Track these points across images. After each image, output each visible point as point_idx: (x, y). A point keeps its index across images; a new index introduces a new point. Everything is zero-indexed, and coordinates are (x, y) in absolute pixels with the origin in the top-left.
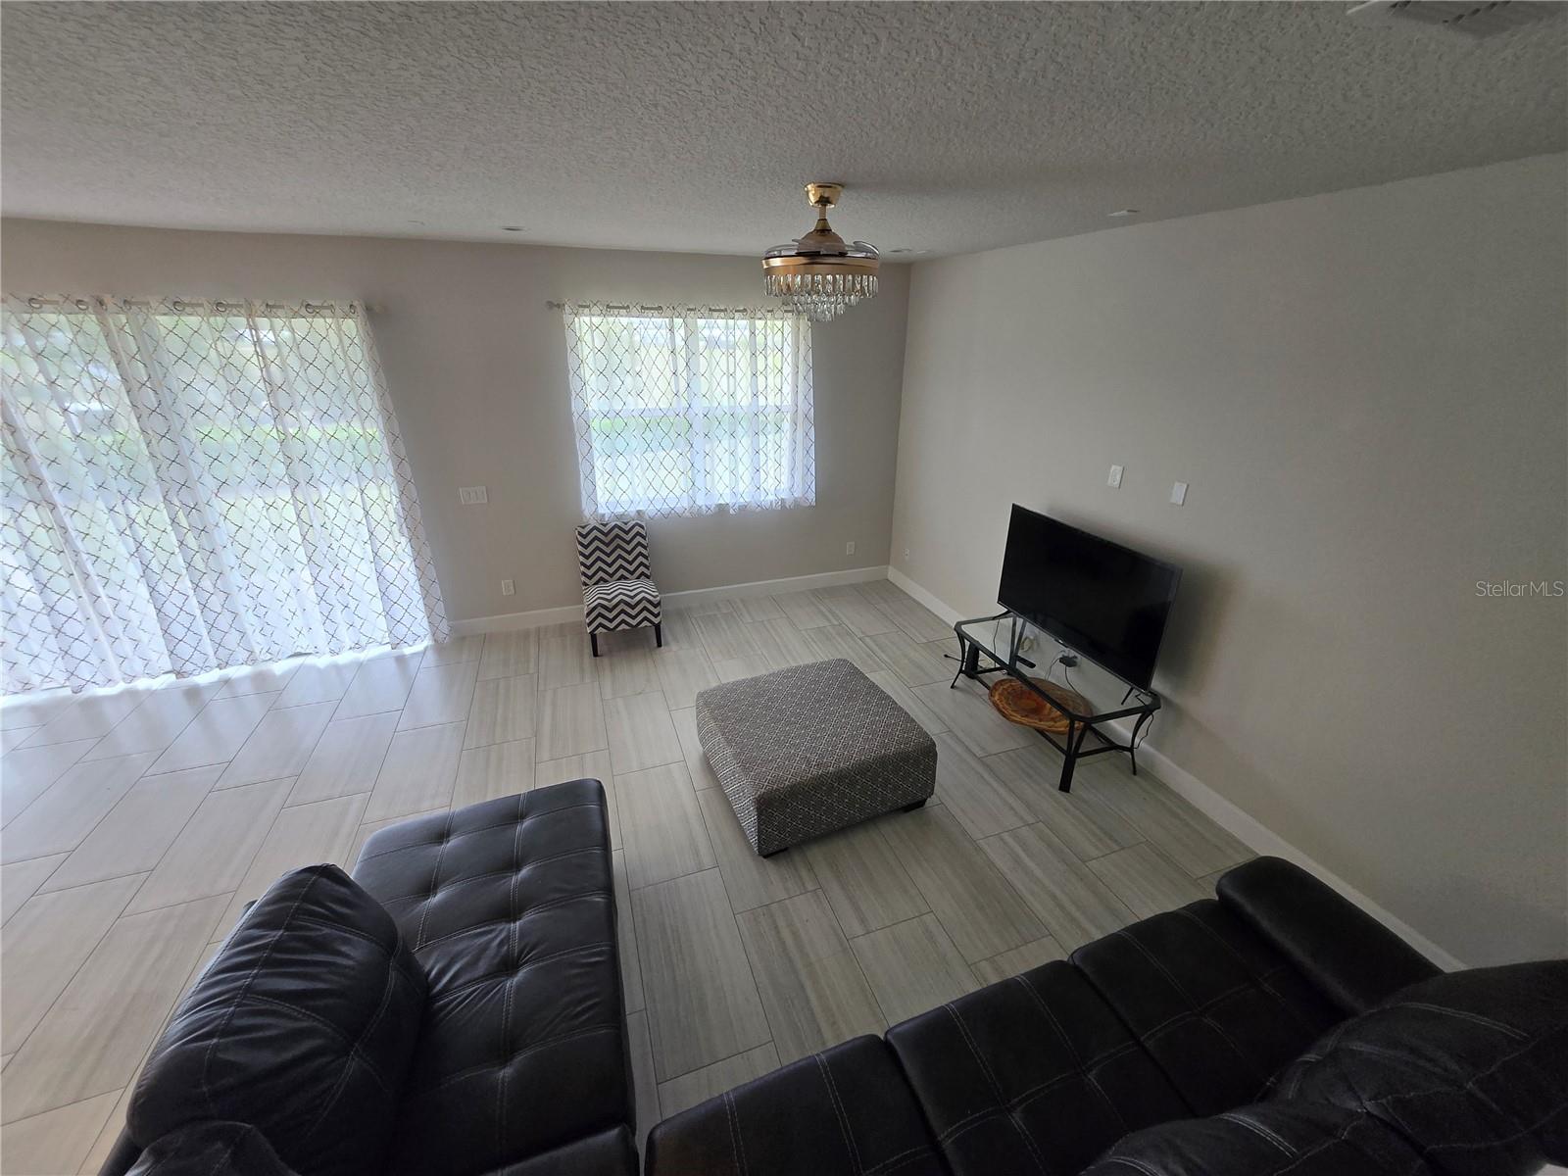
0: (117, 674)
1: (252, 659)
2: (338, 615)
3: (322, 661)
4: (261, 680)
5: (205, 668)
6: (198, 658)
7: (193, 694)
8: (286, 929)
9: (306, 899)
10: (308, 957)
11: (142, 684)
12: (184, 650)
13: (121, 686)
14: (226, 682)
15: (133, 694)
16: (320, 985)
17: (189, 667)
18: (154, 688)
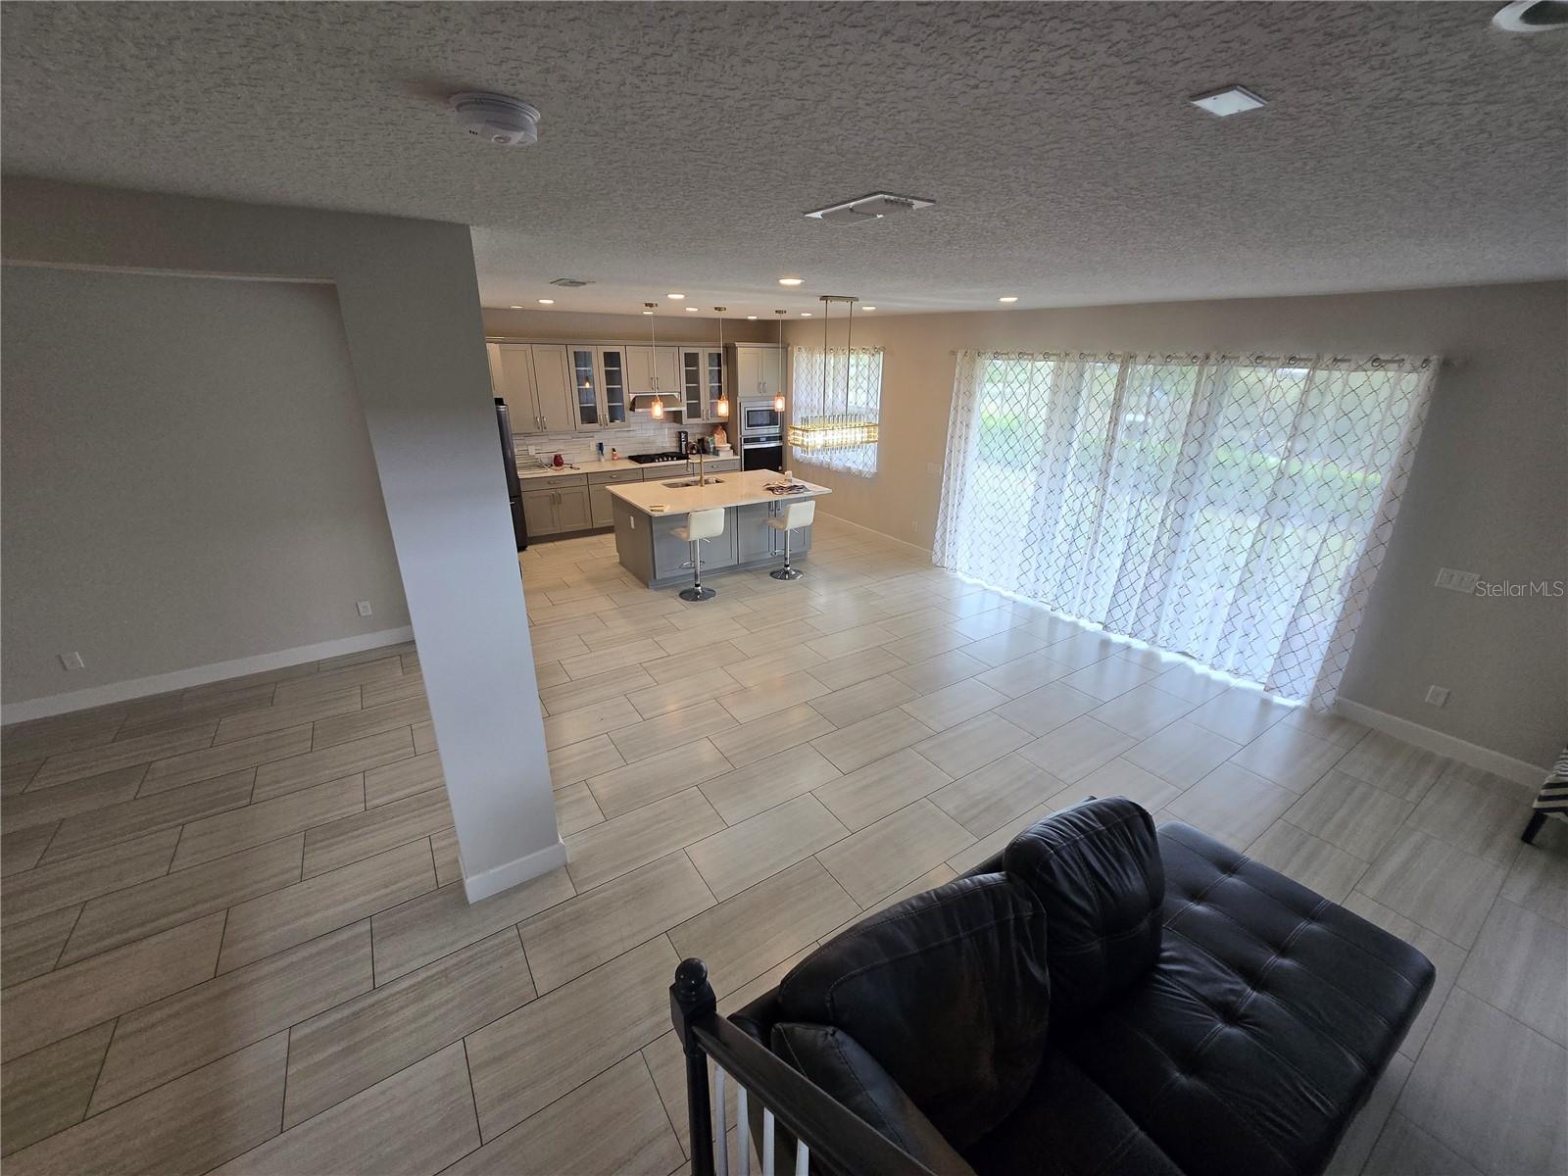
0: (1075, 611)
1: (1152, 641)
2: (1236, 639)
3: (1200, 669)
4: (1150, 659)
5: (1121, 631)
6: (1121, 623)
7: (1105, 644)
8: (1108, 829)
9: (1126, 821)
10: (1110, 857)
11: (1084, 623)
12: (1117, 613)
13: (1073, 618)
14: (1128, 648)
15: (1075, 626)
16: (1107, 880)
17: (1113, 626)
18: (1087, 629)
